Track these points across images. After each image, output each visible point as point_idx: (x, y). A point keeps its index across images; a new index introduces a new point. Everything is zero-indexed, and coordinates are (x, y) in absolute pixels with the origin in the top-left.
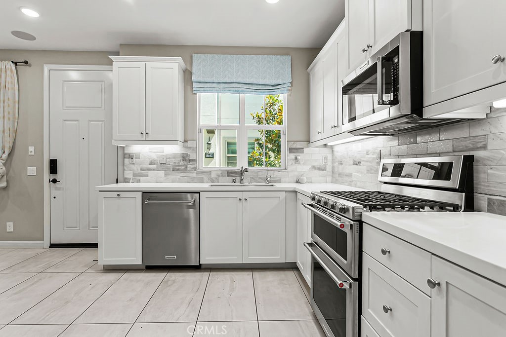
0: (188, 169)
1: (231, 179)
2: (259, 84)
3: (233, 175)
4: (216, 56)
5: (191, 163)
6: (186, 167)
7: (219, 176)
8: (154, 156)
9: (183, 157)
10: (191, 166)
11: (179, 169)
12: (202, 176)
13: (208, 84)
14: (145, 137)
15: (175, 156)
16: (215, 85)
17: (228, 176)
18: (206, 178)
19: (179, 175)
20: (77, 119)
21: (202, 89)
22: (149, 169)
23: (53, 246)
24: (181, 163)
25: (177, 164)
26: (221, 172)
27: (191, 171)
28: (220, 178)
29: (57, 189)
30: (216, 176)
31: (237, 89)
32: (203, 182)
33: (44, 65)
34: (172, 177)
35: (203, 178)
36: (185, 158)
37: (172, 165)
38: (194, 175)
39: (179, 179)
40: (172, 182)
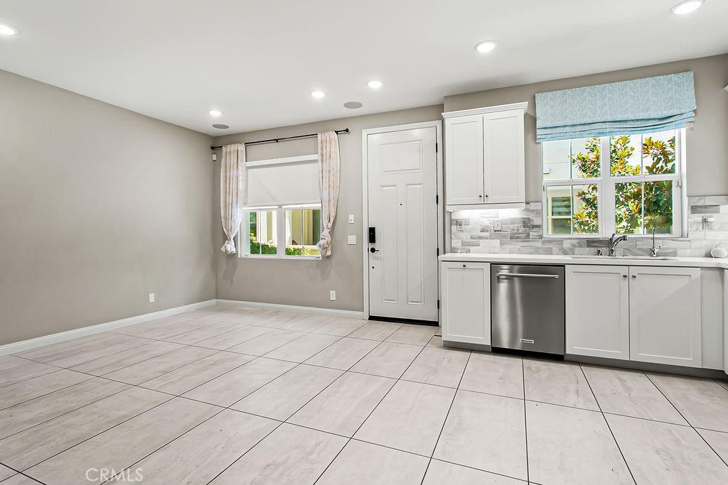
0: (531, 237)
1: (595, 250)
2: (638, 120)
3: (595, 245)
4: (569, 92)
5: (534, 230)
6: (528, 235)
7: (574, 246)
8: (486, 222)
9: (524, 222)
10: (534, 233)
11: (518, 238)
12: (550, 246)
13: (558, 129)
14: (484, 201)
15: (513, 221)
16: (567, 129)
17: (588, 246)
18: (555, 248)
19: (518, 245)
20: (394, 184)
21: (549, 136)
22: (480, 238)
23: (371, 318)
24: (522, 229)
25: (516, 232)
26: (577, 241)
27: (534, 240)
28: (576, 249)
29: (375, 258)
30: (570, 246)
31: (601, 131)
32: (551, 254)
33: (363, 130)
34: (510, 247)
35: (551, 248)
36: (527, 223)
37: (509, 233)
38: (539, 244)
39: (519, 249)
40: (510, 253)
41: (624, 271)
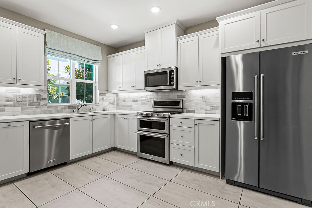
0: (41, 105)
1: (72, 110)
3: (71, 108)
4: (62, 35)
5: (43, 101)
6: (40, 104)
7: (62, 109)
8: (11, 96)
9: (37, 97)
10: (43, 103)
11: (33, 105)
12: (51, 109)
13: (56, 51)
14: (17, 82)
15: (30, 96)
16: (60, 53)
17: (68, 109)
18: (54, 110)
19: (34, 109)
21: (52, 53)
22: (5, 106)
24: (36, 101)
25: (32, 102)
26: (64, 106)
27: (43, 106)
28: (63, 110)
30: (60, 109)
32: (52, 113)
34: (28, 111)
35: (52, 110)
36: (38, 97)
37: (27, 102)
38: (45, 109)
39: (34, 112)
40: (28, 114)
41: (91, 118)
